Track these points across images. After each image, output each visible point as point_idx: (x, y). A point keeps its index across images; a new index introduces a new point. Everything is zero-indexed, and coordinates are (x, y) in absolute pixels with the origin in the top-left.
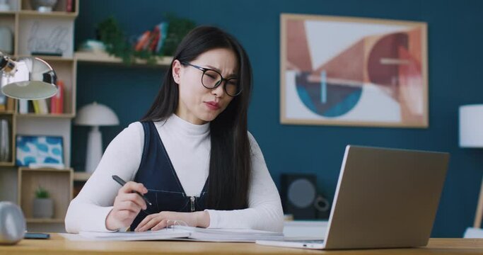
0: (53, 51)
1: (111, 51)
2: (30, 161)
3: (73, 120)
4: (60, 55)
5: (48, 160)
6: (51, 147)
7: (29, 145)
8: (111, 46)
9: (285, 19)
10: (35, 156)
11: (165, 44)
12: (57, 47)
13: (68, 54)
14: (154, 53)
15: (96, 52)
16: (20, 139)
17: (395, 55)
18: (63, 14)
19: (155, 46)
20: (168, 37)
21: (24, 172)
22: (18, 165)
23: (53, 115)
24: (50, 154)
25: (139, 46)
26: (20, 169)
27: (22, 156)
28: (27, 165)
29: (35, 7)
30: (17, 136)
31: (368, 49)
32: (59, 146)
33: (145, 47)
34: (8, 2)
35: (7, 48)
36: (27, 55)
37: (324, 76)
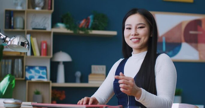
0: (42, 28)
1: (68, 28)
2: (32, 77)
3: (51, 59)
4: (45, 29)
5: (40, 77)
6: (41, 71)
7: (31, 70)
8: (68, 25)
10: (34, 76)
11: (92, 24)
12: (44, 26)
13: (49, 29)
14: (88, 29)
15: (61, 28)
16: (27, 68)
17: (196, 29)
18: (47, 10)
19: (88, 26)
20: (94, 21)
21: (29, 82)
22: (26, 79)
23: (42, 56)
24: (41, 74)
25: (81, 26)
26: (27, 81)
27: (28, 75)
28: (30, 79)
29: (34, 8)
30: (26, 66)
31: (183, 27)
32: (45, 71)
33: (84, 26)
34: (21, 5)
35: (21, 26)
36: (30, 29)
37: (164, 39)
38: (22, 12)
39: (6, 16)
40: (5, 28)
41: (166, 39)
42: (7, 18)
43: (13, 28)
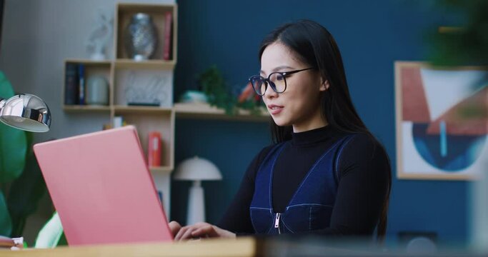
0: (151, 101)
1: (212, 103)
3: (172, 174)
4: (158, 105)
8: (212, 97)
9: (399, 67)
12: (154, 98)
13: (167, 103)
14: (259, 104)
15: (197, 103)
18: (161, 62)
23: (150, 167)
25: (242, 98)
29: (131, 56)
33: (249, 98)
34: (104, 51)
35: (102, 98)
36: (124, 106)
37: (443, 127)
38: (105, 66)
39: (67, 76)
40: (66, 103)
41: (449, 126)
42: (71, 80)
43: (83, 102)
